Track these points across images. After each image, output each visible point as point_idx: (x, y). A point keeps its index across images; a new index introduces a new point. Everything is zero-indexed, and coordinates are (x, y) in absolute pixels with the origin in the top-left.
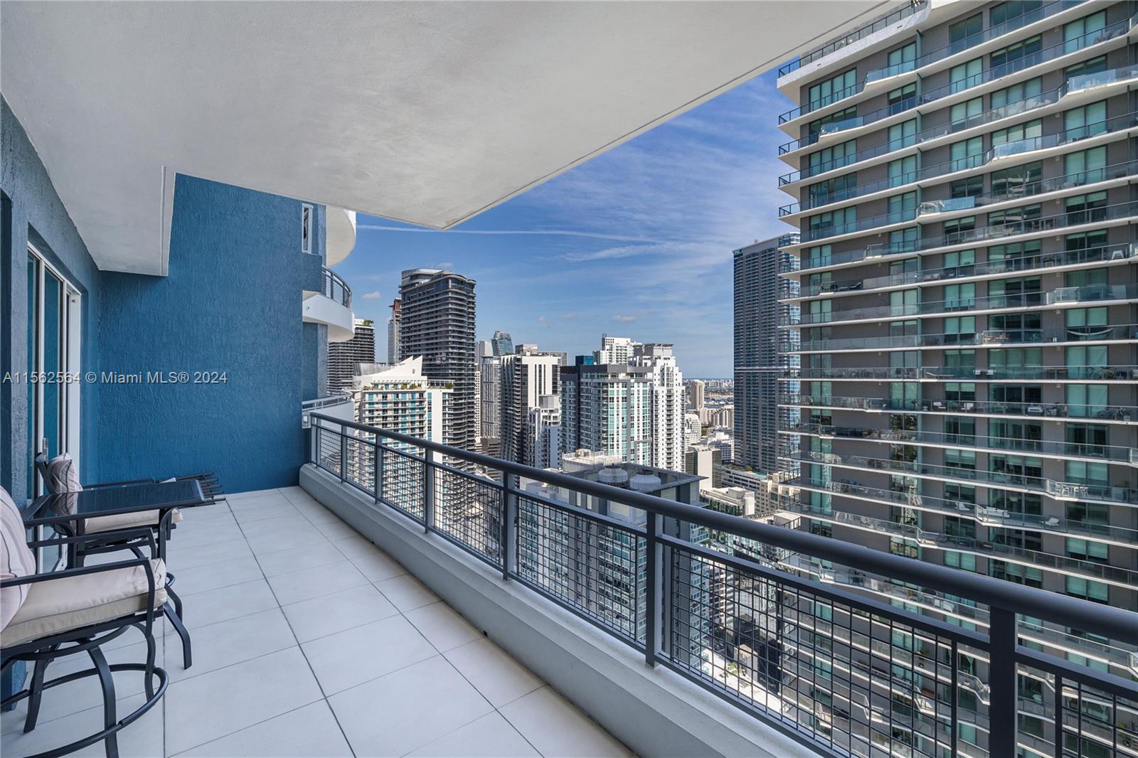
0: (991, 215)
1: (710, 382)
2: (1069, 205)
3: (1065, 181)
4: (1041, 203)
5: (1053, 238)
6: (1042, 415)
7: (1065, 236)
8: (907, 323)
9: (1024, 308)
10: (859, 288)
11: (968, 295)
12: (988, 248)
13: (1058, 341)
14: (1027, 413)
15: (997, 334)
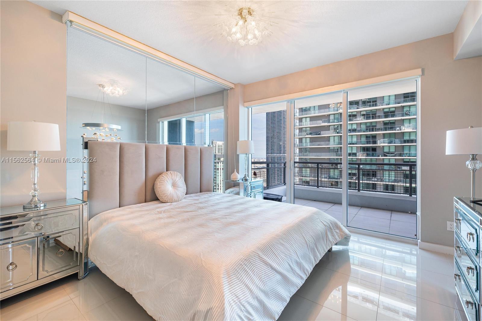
0: (362, 112)
1: (255, 159)
2: (385, 111)
3: (383, 103)
4: (376, 109)
5: (380, 122)
6: (377, 181)
7: (383, 121)
8: (335, 148)
9: (371, 145)
10: (319, 134)
11: (355, 140)
12: (361, 123)
13: (381, 157)
14: (372, 181)
15: (364, 154)
